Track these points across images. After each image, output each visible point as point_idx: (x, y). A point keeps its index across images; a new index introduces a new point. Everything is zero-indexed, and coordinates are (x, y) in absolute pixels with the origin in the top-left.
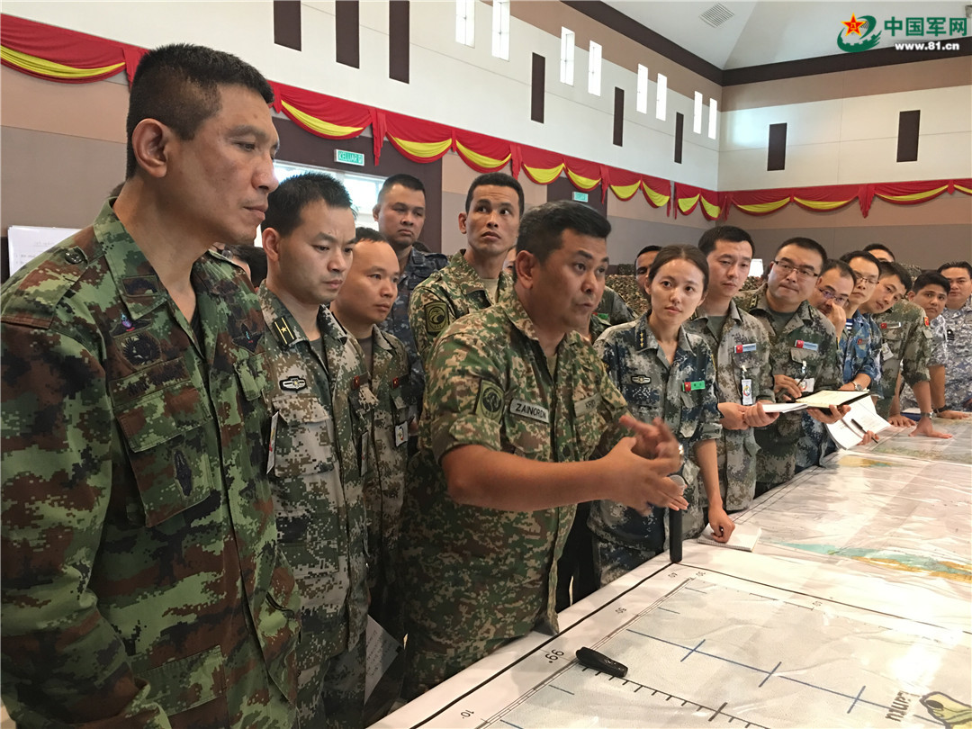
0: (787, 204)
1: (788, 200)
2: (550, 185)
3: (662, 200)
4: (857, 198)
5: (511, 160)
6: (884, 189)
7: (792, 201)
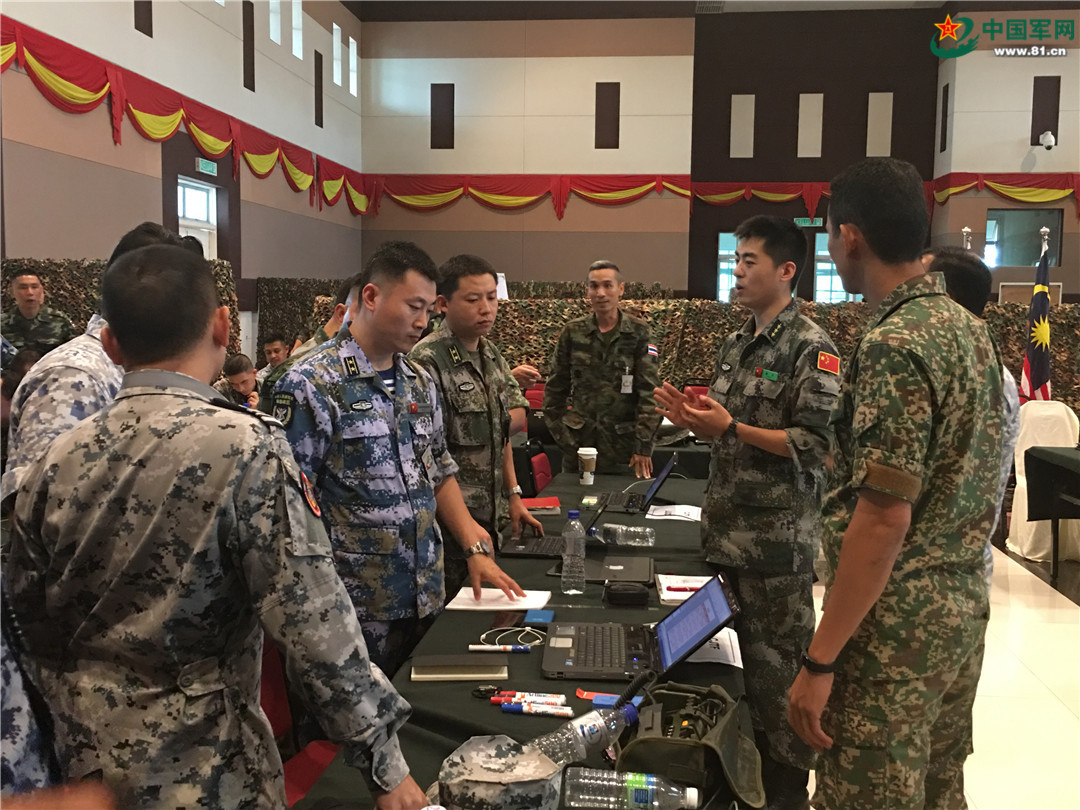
0: (460, 196)
1: (461, 191)
2: (165, 143)
3: (305, 181)
4: (549, 193)
5: (110, 94)
6: (582, 183)
7: (466, 194)
